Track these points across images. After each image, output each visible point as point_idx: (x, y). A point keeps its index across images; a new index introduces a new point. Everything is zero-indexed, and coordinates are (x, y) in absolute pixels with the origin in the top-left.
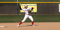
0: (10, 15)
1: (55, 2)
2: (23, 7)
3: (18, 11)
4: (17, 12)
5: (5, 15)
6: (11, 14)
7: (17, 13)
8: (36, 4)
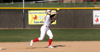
1: (87, 7)
3: (24, 22)
4: (23, 24)
5: (3, 29)
6: (13, 28)
7: (23, 26)
8: (55, 11)
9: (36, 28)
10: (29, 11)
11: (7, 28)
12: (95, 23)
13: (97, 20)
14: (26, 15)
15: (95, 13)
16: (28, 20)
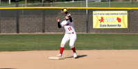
7: (86, 30)
9: (103, 33)
10: (94, 12)
14: (90, 16)
16: (92, 22)
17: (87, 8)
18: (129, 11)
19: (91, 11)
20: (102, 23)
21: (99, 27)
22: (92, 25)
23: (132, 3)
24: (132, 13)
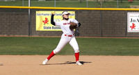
0: (12, 36)
2: (41, 18)
3: (29, 27)
4: (28, 30)
7: (27, 33)
8: (74, 13)
9: (47, 36)
10: (37, 12)
11: (5, 35)
12: (130, 30)
13: (133, 26)
14: (33, 16)
15: (131, 16)
16: (35, 24)
17: (29, 7)
18: (76, 11)
19: (33, 11)
20: (47, 25)
21: (42, 29)
22: (35, 27)
23: (81, 2)
24: (80, 14)
